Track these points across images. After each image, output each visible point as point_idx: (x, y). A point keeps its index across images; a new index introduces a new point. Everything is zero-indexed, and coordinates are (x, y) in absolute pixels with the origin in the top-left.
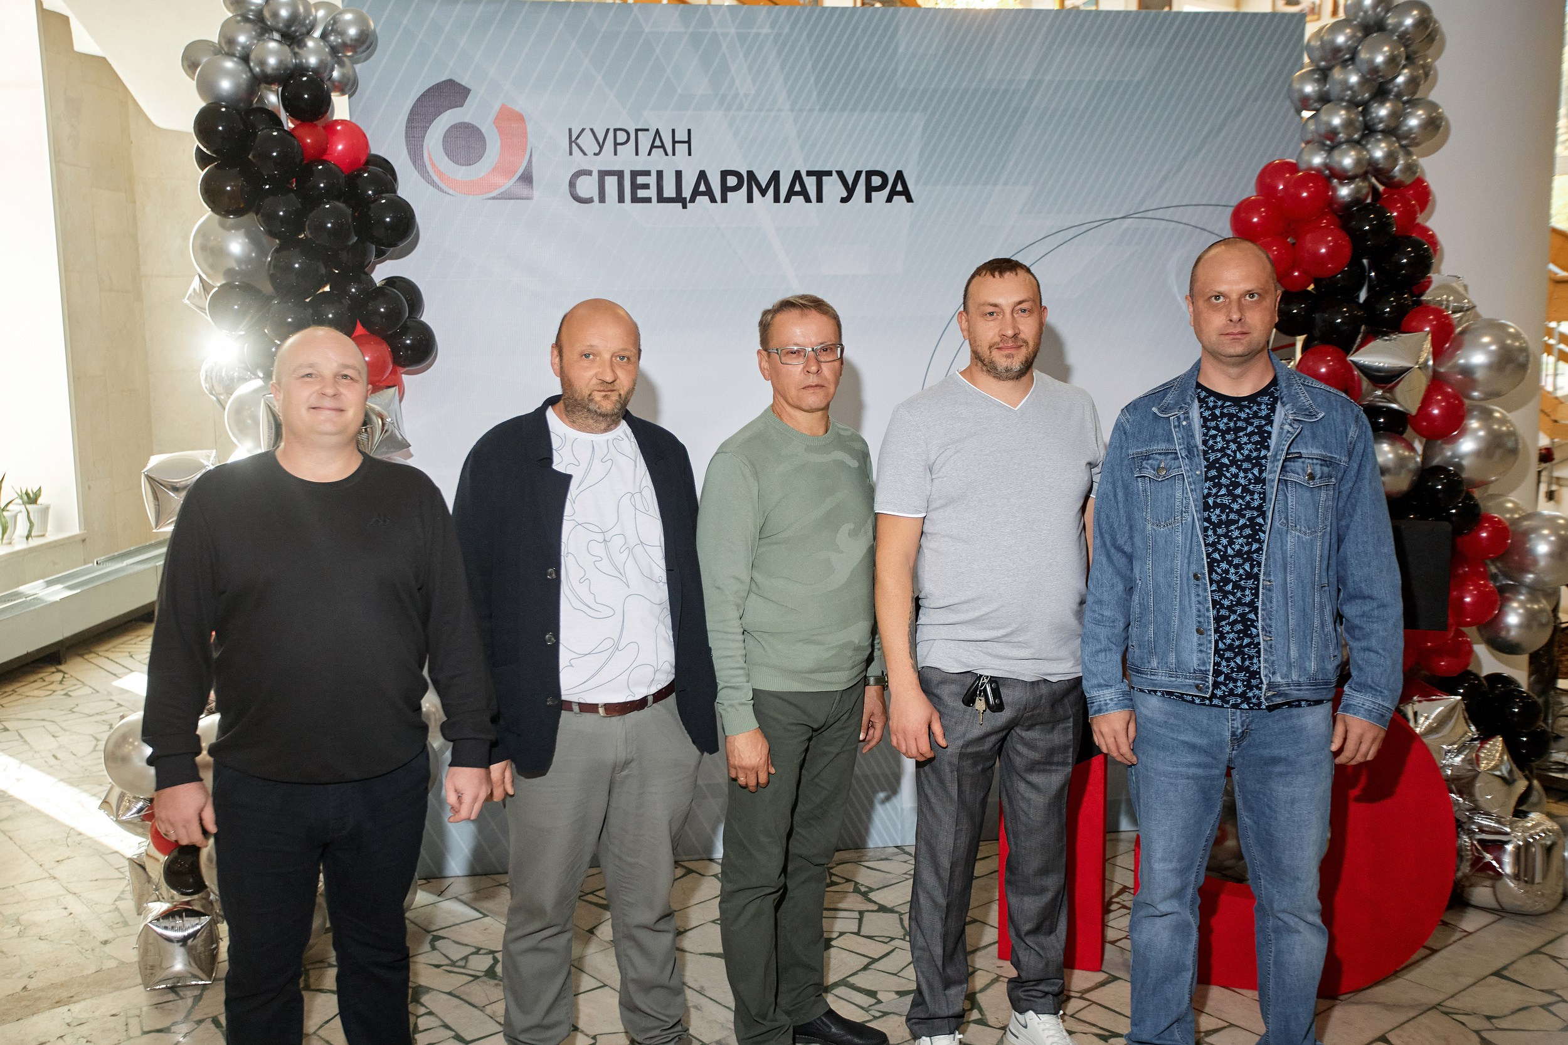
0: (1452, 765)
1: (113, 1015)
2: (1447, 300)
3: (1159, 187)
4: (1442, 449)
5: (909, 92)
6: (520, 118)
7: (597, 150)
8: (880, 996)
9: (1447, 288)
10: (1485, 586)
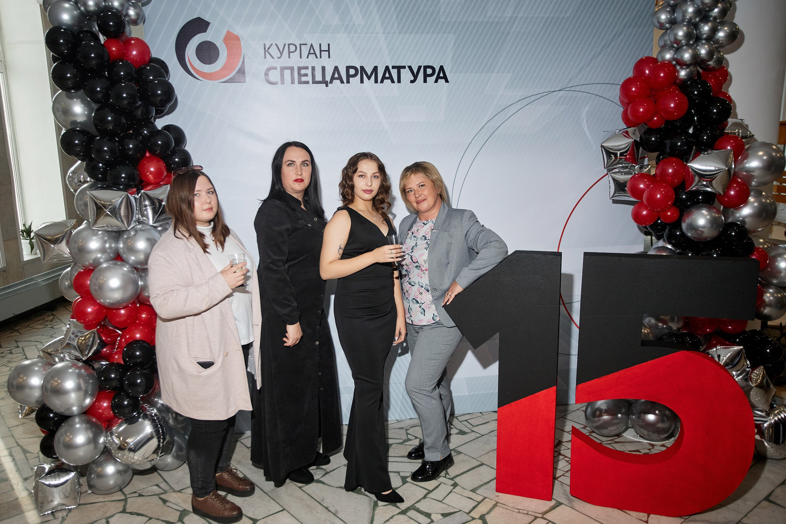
2: (738, 132)
3: (578, 74)
4: (733, 214)
5: (446, 23)
6: (237, 38)
7: (279, 55)
9: (737, 126)
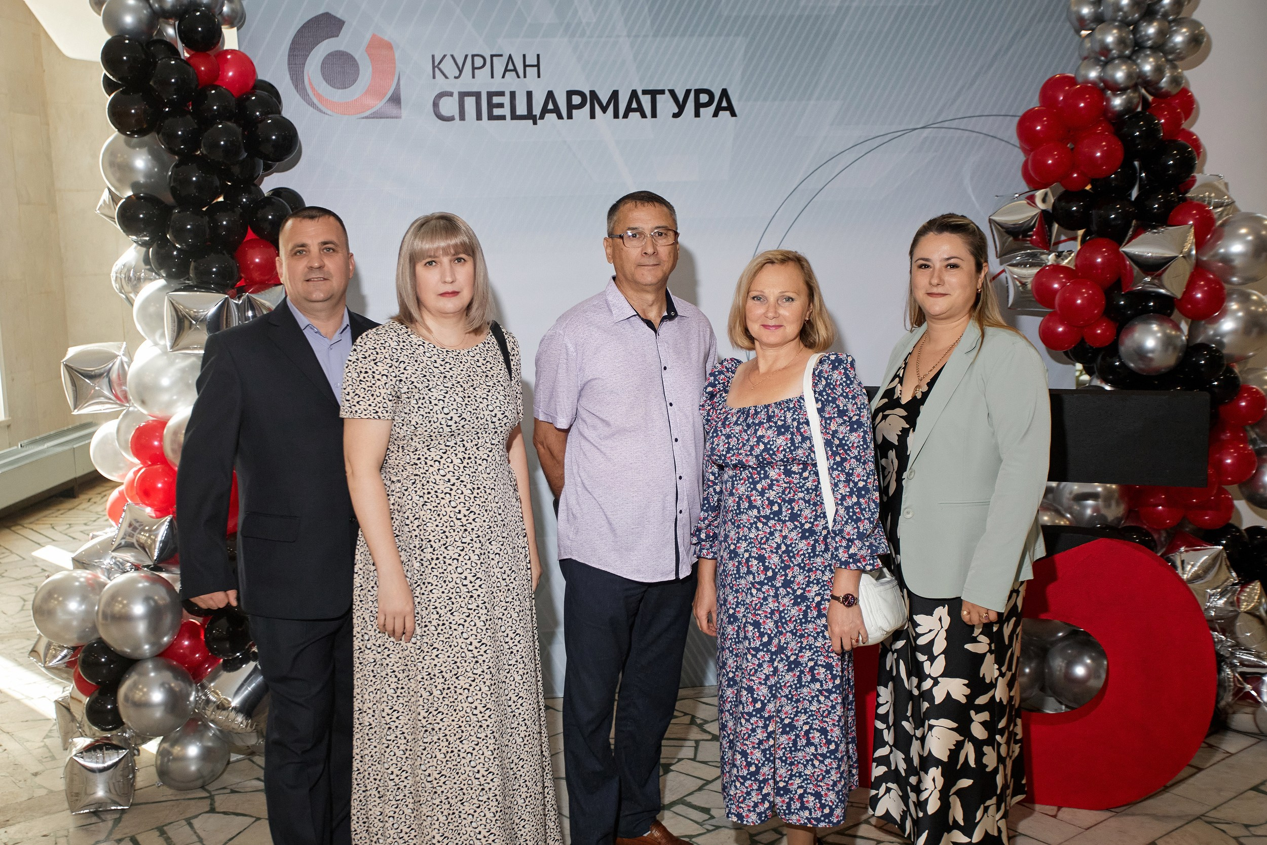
0: (1215, 607)
1: (44, 836)
2: (1209, 197)
3: (955, 99)
4: (1206, 328)
5: (732, 19)
6: (389, 46)
7: (457, 74)
8: (713, 812)
9: (1209, 186)
10: (1245, 448)
